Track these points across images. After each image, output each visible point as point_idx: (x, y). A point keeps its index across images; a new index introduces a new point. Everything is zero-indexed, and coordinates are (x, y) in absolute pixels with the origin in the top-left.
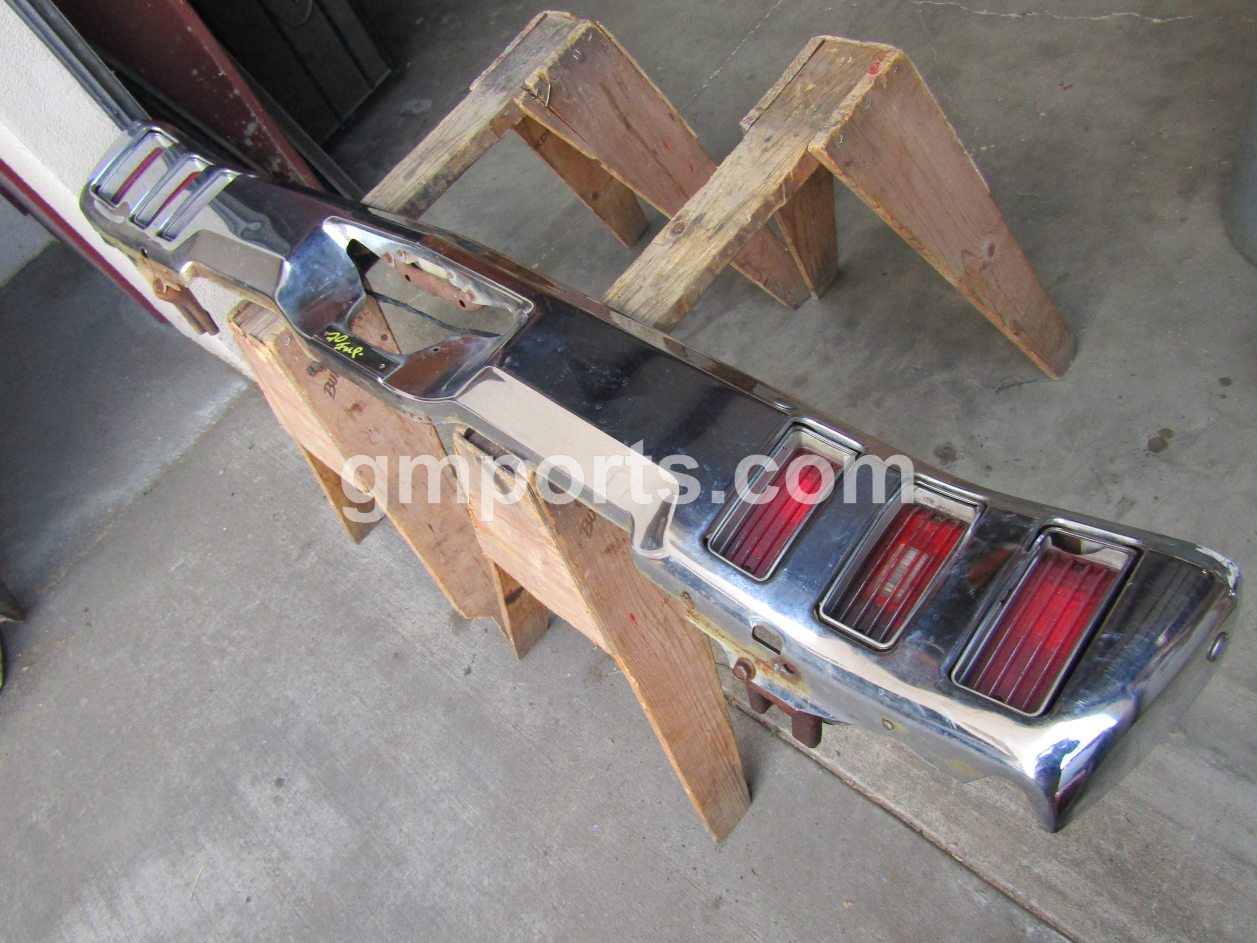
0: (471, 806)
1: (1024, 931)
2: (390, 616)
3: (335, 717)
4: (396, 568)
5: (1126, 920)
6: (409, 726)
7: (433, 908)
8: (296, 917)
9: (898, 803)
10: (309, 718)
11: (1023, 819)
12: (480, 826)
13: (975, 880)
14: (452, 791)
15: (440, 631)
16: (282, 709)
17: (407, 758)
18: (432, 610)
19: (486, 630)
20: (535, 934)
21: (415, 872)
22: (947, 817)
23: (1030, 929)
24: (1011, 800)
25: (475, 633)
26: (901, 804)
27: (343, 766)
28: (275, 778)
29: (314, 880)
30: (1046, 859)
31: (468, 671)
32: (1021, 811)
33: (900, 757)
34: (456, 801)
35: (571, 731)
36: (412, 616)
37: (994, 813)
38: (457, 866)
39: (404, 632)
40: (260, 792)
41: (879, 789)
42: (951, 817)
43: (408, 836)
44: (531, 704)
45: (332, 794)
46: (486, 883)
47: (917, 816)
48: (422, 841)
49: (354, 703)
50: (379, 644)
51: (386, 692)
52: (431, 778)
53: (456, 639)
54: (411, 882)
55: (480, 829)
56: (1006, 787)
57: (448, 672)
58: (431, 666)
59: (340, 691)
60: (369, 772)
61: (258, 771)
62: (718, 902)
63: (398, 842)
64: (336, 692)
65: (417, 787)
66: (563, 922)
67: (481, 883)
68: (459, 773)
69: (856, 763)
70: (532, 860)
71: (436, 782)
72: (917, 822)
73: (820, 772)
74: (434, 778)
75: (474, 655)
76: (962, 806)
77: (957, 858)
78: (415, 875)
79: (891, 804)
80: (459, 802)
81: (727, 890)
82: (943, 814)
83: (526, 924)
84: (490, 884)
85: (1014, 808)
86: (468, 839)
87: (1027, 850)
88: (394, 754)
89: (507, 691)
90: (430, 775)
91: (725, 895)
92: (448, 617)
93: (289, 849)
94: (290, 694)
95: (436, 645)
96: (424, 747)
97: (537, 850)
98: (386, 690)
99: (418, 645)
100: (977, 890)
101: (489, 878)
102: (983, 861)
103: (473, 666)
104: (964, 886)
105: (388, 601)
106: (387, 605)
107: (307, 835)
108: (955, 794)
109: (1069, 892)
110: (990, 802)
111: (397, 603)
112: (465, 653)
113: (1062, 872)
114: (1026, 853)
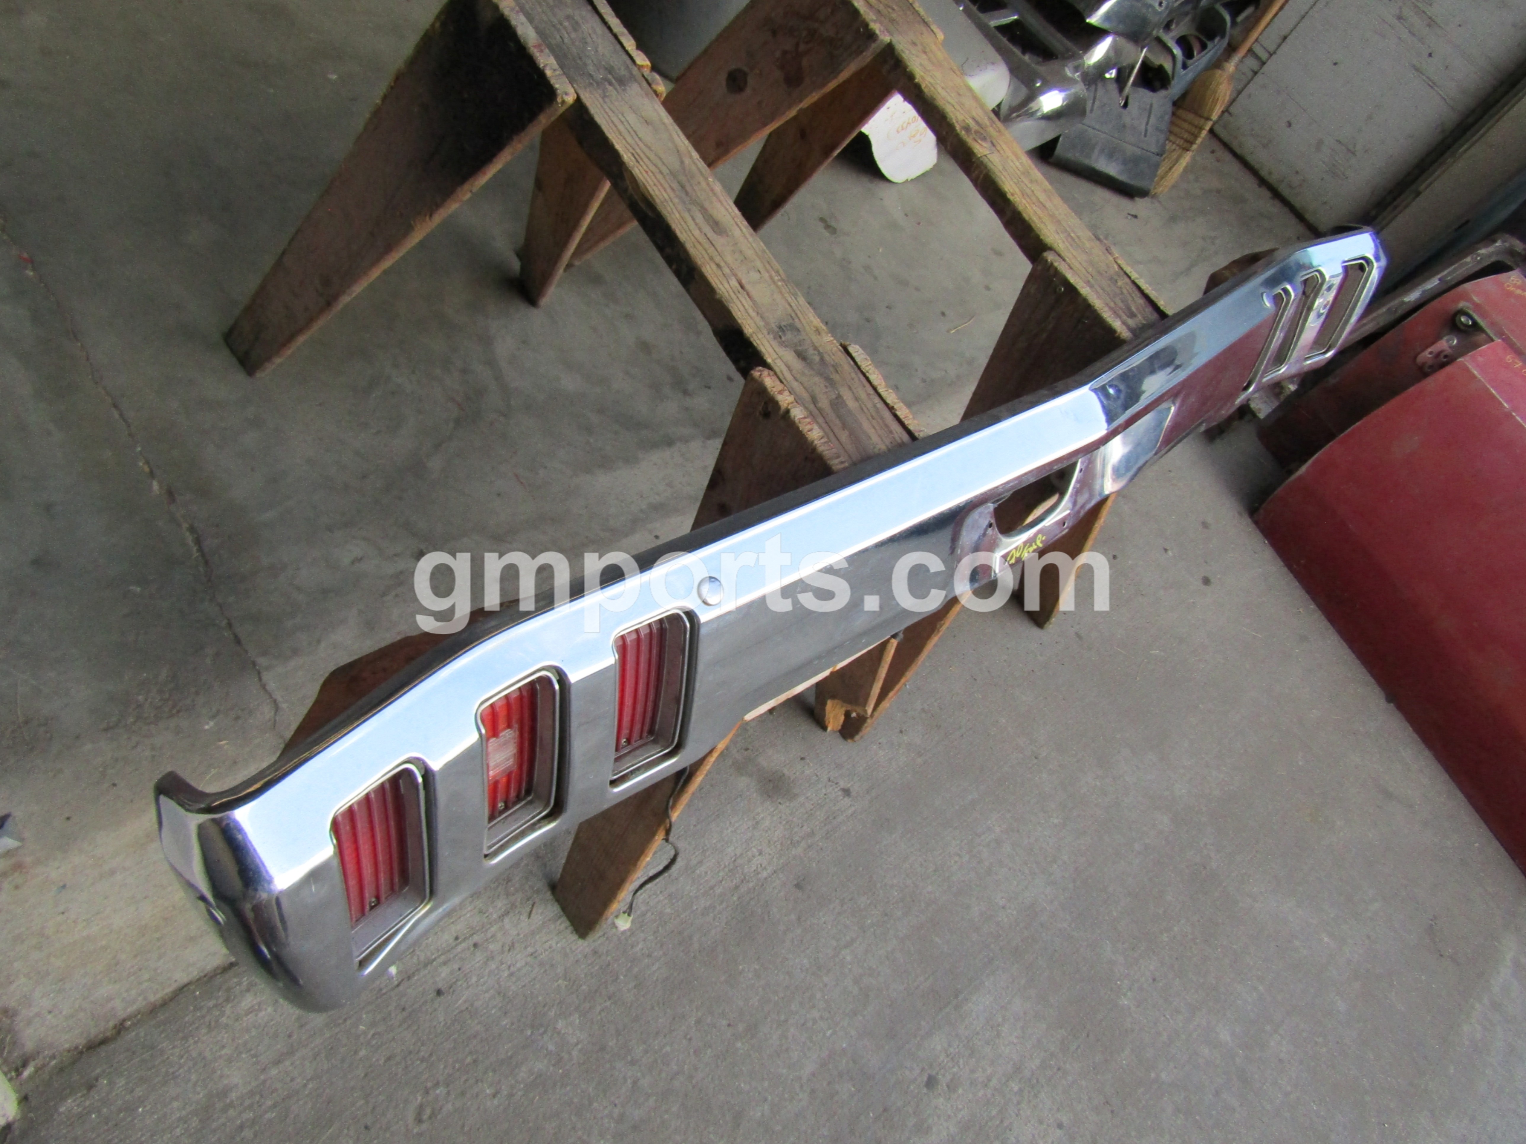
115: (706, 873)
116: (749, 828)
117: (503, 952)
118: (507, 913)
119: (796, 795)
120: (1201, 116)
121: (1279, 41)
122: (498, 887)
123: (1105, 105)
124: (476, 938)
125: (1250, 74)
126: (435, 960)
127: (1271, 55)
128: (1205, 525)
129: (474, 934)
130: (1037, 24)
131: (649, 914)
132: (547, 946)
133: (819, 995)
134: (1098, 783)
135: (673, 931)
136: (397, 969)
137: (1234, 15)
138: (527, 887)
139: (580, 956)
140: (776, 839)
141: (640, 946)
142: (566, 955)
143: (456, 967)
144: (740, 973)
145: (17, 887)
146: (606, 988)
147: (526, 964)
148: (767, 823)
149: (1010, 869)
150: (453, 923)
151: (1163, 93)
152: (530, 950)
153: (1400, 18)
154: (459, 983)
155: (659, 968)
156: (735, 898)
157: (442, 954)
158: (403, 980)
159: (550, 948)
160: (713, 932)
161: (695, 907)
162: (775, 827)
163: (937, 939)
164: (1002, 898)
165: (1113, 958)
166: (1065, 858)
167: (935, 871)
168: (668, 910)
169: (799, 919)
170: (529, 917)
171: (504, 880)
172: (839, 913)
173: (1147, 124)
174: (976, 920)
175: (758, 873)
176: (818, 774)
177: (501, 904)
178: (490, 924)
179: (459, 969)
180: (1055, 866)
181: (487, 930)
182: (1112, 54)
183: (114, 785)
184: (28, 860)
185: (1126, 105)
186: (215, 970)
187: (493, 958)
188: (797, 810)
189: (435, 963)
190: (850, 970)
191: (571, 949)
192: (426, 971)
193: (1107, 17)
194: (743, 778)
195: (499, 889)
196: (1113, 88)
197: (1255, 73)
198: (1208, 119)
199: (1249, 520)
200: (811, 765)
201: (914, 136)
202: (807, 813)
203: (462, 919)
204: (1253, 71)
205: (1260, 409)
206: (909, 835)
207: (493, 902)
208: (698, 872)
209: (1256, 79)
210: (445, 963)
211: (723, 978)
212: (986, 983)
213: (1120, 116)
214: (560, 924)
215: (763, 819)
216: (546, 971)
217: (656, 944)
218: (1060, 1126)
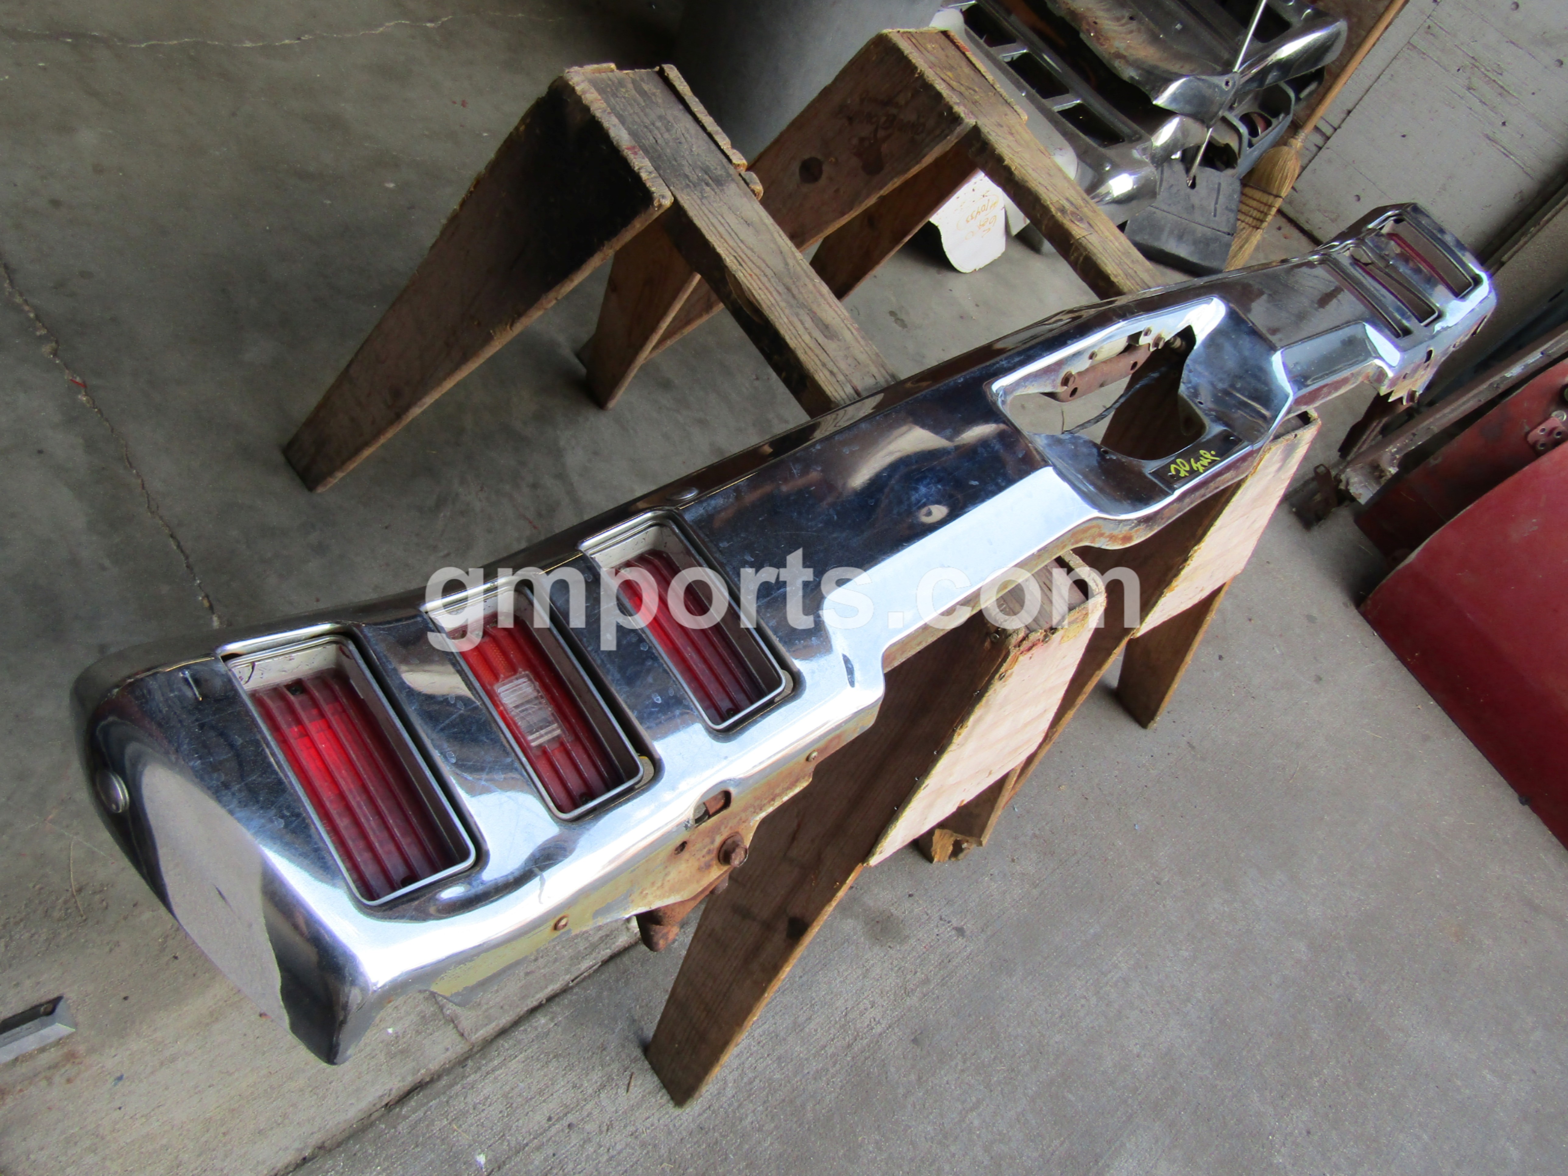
0: (1115, 958)
2: (849, 1046)
4: (766, 1026)
6: (1019, 1030)
12: (1135, 950)
14: (1098, 979)
15: (895, 962)
17: (1058, 1038)
18: (859, 972)
19: (910, 896)
21: (1180, 1040)
25: (911, 912)
27: (1062, 1144)
31: (960, 931)
34: (1109, 976)
36: (861, 1006)
38: (1172, 986)
39: (884, 1024)
43: (1143, 1047)
44: (1013, 860)
46: (1186, 954)
48: (1148, 1026)
49: (976, 1123)
50: (893, 1070)
51: (968, 1064)
52: (1083, 1006)
53: (912, 941)
54: (1190, 1046)
55: (1137, 951)
57: (955, 962)
58: (943, 985)
59: (953, 1149)
60: (1073, 1099)
63: (1151, 1061)
64: (953, 1155)
68: (1080, 967)
70: (1165, 898)
74: (1083, 1001)
75: (941, 919)
80: (1110, 972)
81: (1183, 736)
83: (1217, 918)
84: (1187, 950)
86: (1146, 967)
88: (1052, 1057)
89: (994, 886)
91: (1186, 740)
92: (876, 949)
95: (916, 973)
96: (1046, 1012)
97: (1156, 891)
98: (964, 1062)
99: (908, 1002)
103: (955, 922)
106: (830, 1050)
111: (833, 1031)
112: (936, 930)
115: (816, 1030)
116: (858, 977)
117: (601, 1132)
118: (603, 1087)
119: (907, 937)
120: (1270, 194)
121: (1343, 116)
122: (592, 1056)
123: (1172, 186)
124: (570, 1118)
125: (1315, 149)
126: (527, 1145)
127: (1335, 130)
128: (1311, 619)
129: (568, 1112)
130: (1100, 107)
131: (757, 1081)
132: (648, 1123)
133: (946, 1168)
134: (1226, 909)
135: (784, 1100)
136: (486, 1157)
137: (1298, 92)
138: (624, 1056)
139: (684, 1134)
140: (888, 989)
141: (749, 1119)
142: (670, 1133)
143: (550, 1152)
144: (860, 1146)
145: (69, 1081)
146: (715, 1169)
147: (627, 1145)
148: (878, 970)
149: (1141, 1011)
150: (544, 1101)
151: (1229, 172)
152: (631, 1129)
153: (1469, 89)
154: (555, 1171)
155: (771, 1144)
156: (849, 1059)
157: (534, 1138)
158: (492, 1171)
159: (652, 1125)
160: (828, 1098)
161: (806, 1071)
162: (886, 975)
163: (1070, 1096)
164: (1137, 1044)
165: (1262, 1109)
166: (1199, 995)
167: (1061, 1017)
168: (777, 1076)
169: (920, 1078)
170: (627, 1091)
171: (598, 1048)
172: (962, 1071)
173: (1216, 203)
174: (1111, 1071)
175: (872, 1029)
176: (929, 912)
177: (597, 1076)
178: (585, 1100)
179: (554, 1155)
180: (1190, 1005)
181: (582, 1108)
182: (1179, 135)
183: (176, 958)
184: (82, 1049)
185: (1193, 186)
186: (286, 1168)
187: (589, 1140)
188: (909, 954)
189: (527, 1148)
190: (979, 1136)
191: (675, 1126)
192: (518, 1159)
193: (1174, 98)
194: (849, 920)
195: (594, 1060)
196: (1180, 168)
197: (1320, 148)
198: (1277, 196)
199: (1355, 611)
200: (921, 902)
201: (983, 225)
202: (919, 957)
203: (555, 1096)
204: (1316, 145)
205: (1360, 494)
206: (1030, 977)
207: (587, 1075)
208: (807, 1030)
209: (1321, 153)
210: (538, 1148)
211: (841, 1153)
212: (1128, 1145)
213: (1188, 197)
214: (661, 1097)
215: (873, 965)
216: (648, 1152)
217: (767, 1116)
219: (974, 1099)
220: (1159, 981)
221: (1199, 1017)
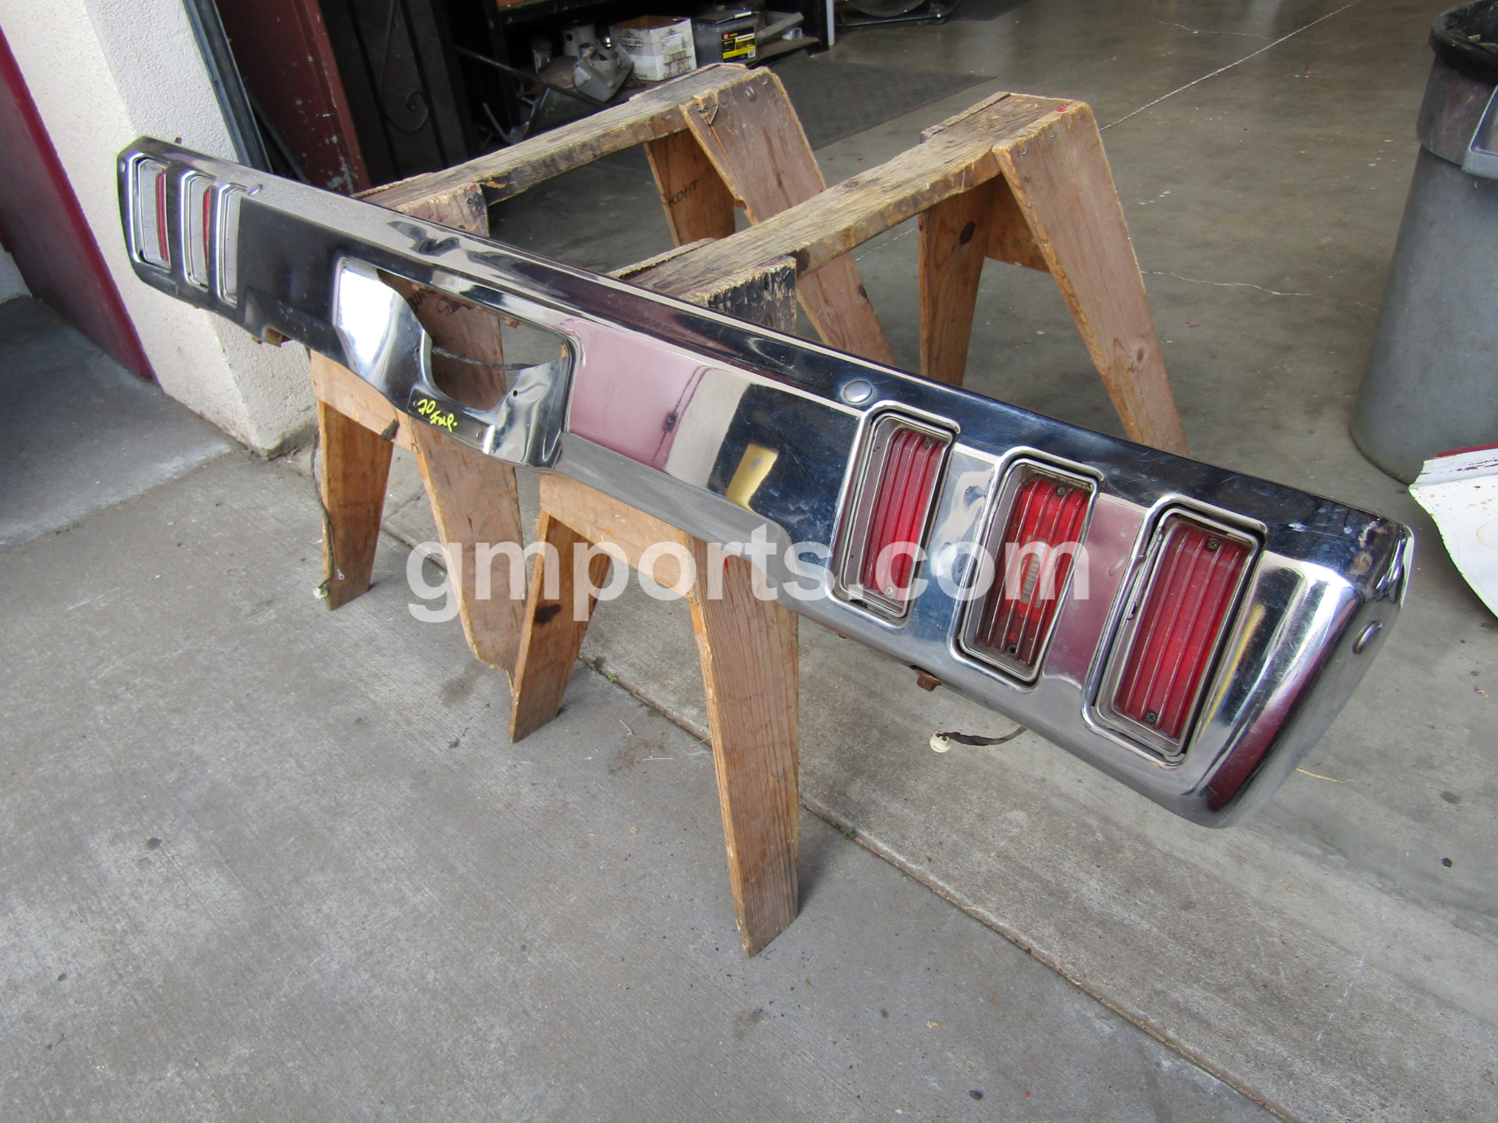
0: (427, 889)
1: (1158, 1065)
2: (361, 680)
3: (256, 778)
4: (382, 635)
5: (1285, 1054)
6: (359, 796)
7: (345, 1003)
8: (132, 1003)
9: (1002, 916)
10: (218, 776)
11: (1157, 939)
12: (436, 912)
13: (1098, 1008)
14: (405, 870)
15: (427, 701)
16: (181, 764)
17: (348, 829)
18: (419, 679)
19: (488, 705)
20: (490, 1043)
21: (328, 959)
22: (1062, 934)
23: (1166, 1064)
24: (1142, 917)
25: (473, 707)
26: (1006, 918)
27: (253, 833)
28: (149, 838)
29: (171, 959)
30: (1186, 983)
31: (456, 744)
32: (1155, 929)
33: (1006, 868)
34: (407, 882)
35: (582, 816)
36: (391, 683)
37: (1121, 931)
38: (391, 956)
39: (376, 698)
40: (122, 852)
41: (979, 901)
42: (1068, 934)
43: (328, 916)
44: (533, 784)
45: (227, 862)
46: (430, 977)
47: (1025, 932)
48: (348, 924)
49: (287, 765)
50: (339, 708)
51: (335, 758)
52: (377, 854)
53: (445, 710)
54: (319, 971)
55: (434, 915)
56: (1136, 904)
57: (427, 743)
58: (405, 735)
59: (270, 751)
60: (289, 842)
61: (125, 829)
62: (757, 1015)
63: (311, 923)
64: (266, 751)
65: (354, 863)
66: (534, 1029)
67: (423, 978)
68: (418, 851)
69: (951, 871)
70: (502, 955)
71: (383, 859)
72: (1024, 938)
73: (905, 879)
74: (382, 855)
75: (466, 729)
76: (1081, 922)
77: (1073, 981)
78: (328, 963)
79: (993, 919)
80: (412, 883)
81: (771, 1003)
82: (1058, 930)
83: (479, 1029)
84: (435, 979)
85: (1147, 926)
86: (415, 925)
87: (1162, 972)
88: (330, 824)
89: (503, 769)
90: (378, 851)
91: (767, 1007)
93: (145, 921)
94: (198, 749)
95: (417, 715)
96: (375, 819)
97: (511, 943)
98: (337, 755)
99: (392, 712)
100: (1098, 1016)
101: (436, 972)
102: (1107, 985)
103: (463, 740)
104: (1083, 1012)
105: (362, 666)
106: (359, 670)
107: (177, 906)
108: (1074, 909)
109: (1213, 1020)
110: (1116, 919)
111: (373, 669)
112: (455, 726)
113: (1206, 999)
114: (1161, 976)
119: (449, 707)
133: (258, 748)
134: (493, 1045)
149: (365, 916)
160: (325, 674)
161: (346, 658)
162: (416, 695)
163: (292, 839)
164: (331, 909)
165: (230, 1058)
166: (377, 991)
167: (368, 833)
168: (345, 645)
169: (329, 725)
172: (330, 754)
174: (308, 879)
175: (372, 691)
176: (472, 719)
180: (366, 976)
188: (433, 708)
190: (275, 767)
194: (463, 669)
200: (482, 713)
202: (431, 716)
212: (235, 891)
215: (424, 687)
218: (62, 977)
219: (305, 763)
220: (399, 940)
221: (351, 987)
